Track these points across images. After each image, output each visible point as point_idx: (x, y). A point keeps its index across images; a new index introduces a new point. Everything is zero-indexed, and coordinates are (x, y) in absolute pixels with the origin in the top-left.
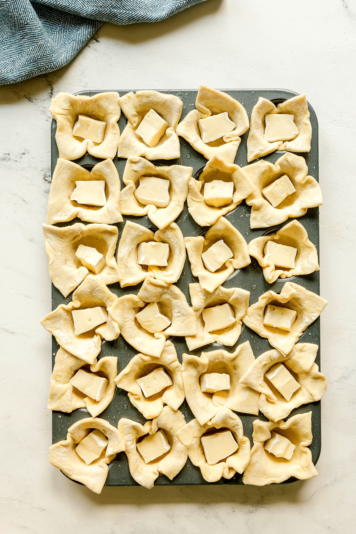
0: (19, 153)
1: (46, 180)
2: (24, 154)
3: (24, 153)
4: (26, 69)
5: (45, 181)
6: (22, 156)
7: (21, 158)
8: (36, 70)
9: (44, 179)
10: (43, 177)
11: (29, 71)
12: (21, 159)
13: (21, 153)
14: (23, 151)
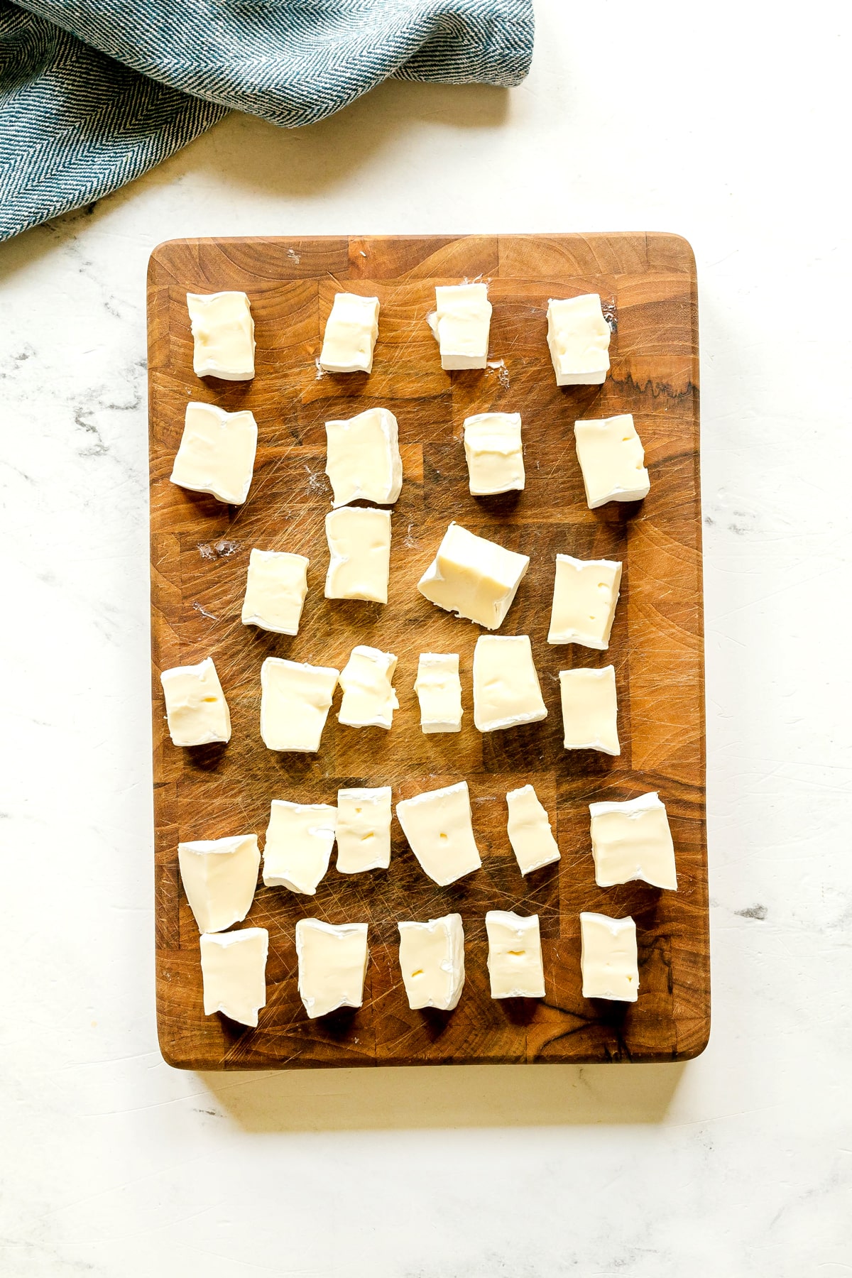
0: (11, 356)
1: (82, 425)
2: (24, 357)
3: (24, 355)
4: (30, 200)
5: (80, 427)
6: (20, 363)
7: (17, 367)
8: (55, 199)
9: (77, 421)
10: (75, 414)
11: (38, 204)
12: (16, 371)
13: (17, 356)
14: (22, 351)
